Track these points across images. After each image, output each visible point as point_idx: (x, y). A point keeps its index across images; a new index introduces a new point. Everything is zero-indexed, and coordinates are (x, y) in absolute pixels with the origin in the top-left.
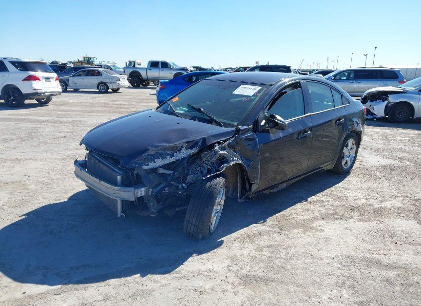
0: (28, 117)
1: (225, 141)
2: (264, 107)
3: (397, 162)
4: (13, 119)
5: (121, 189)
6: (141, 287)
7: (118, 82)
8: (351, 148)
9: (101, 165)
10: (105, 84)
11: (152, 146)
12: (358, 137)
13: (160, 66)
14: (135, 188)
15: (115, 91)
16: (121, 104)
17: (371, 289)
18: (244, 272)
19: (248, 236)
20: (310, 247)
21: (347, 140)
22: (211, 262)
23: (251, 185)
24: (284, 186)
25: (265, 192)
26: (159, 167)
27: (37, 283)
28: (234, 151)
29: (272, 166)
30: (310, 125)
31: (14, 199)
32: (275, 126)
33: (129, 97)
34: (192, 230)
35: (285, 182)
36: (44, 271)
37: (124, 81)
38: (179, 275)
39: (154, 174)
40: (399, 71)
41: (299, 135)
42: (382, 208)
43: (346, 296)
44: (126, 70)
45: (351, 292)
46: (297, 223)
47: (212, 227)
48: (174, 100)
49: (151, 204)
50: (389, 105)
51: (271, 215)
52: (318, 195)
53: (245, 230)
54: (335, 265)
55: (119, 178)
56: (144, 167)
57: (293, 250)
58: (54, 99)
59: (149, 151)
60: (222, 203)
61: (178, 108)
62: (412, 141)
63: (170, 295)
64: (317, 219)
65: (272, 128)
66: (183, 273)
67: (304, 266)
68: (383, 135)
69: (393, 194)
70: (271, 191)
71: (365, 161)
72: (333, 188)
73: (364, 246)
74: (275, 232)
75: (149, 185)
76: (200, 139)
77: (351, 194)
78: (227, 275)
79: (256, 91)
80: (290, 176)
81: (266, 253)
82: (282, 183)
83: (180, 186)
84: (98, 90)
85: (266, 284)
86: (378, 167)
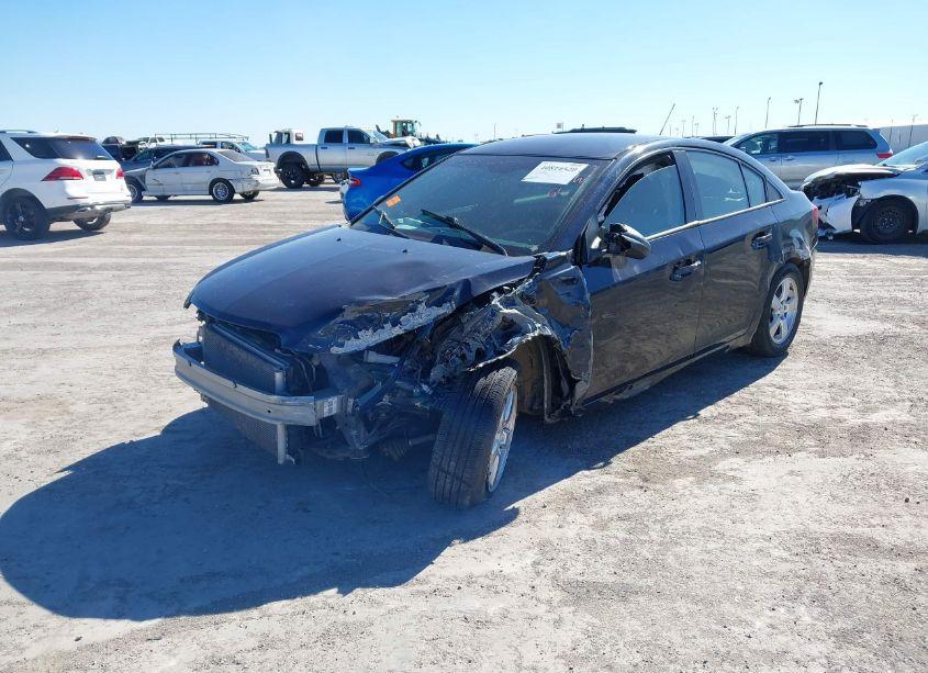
0: (60, 260)
1: (514, 285)
2: (597, 208)
3: (889, 327)
4: (25, 265)
5: (283, 401)
6: (341, 617)
7: (255, 177)
8: (789, 299)
9: (235, 349)
10: (226, 182)
11: (350, 303)
12: (802, 272)
13: (346, 139)
14: (317, 398)
15: (249, 197)
16: (264, 226)
17: (862, 603)
18: (571, 574)
19: (571, 497)
20: (714, 517)
21: (781, 279)
22: (495, 555)
23: (573, 383)
24: (644, 385)
25: (603, 399)
26: (369, 349)
27: (107, 615)
28: (534, 308)
29: (615, 344)
30: (700, 246)
31: (40, 435)
32: (623, 250)
33: (281, 210)
34: (448, 486)
35: (646, 375)
36: (121, 589)
37: (268, 176)
38: (425, 588)
39: (356, 365)
40: (877, 131)
41: (676, 268)
42: (866, 425)
43: (807, 619)
44: (271, 151)
45: (816, 611)
46: (681, 465)
47: (492, 479)
48: (390, 203)
49: (354, 433)
50: (862, 204)
51: (621, 450)
52: (721, 402)
53: (565, 484)
54: (776, 553)
55: (278, 376)
56: (335, 350)
57: (677, 524)
58: (115, 219)
59: (345, 313)
60: (511, 425)
61: (401, 220)
62: (917, 281)
63: (410, 631)
64: (723, 454)
65: (616, 253)
66: (434, 582)
67: (706, 557)
68: (853, 270)
69: (888, 395)
70: (618, 397)
71: (819, 328)
72: (752, 388)
73: (835, 509)
74: (633, 487)
75: (345, 391)
76: (458, 283)
77: (795, 399)
78: (534, 584)
79: (576, 173)
80: (655, 363)
81: (618, 532)
82: (639, 379)
83: (416, 391)
84: (211, 197)
85: (624, 599)
86: (848, 340)
